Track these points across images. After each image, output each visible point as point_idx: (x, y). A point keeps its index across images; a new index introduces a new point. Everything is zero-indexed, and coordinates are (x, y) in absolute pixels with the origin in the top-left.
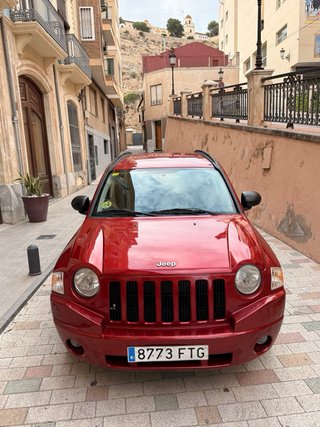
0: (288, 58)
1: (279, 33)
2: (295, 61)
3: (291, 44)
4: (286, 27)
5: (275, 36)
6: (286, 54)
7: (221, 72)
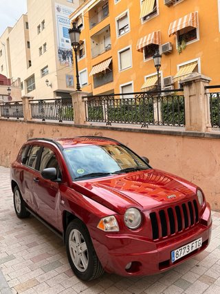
0: (51, 85)
1: (42, 70)
2: (56, 88)
3: (52, 77)
4: (47, 67)
5: (40, 72)
6: (49, 83)
7: (9, 90)
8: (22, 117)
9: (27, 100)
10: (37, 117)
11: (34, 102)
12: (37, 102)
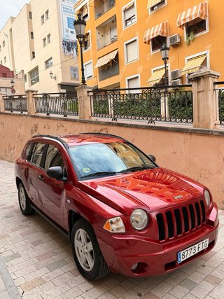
0: (55, 78)
1: (46, 62)
2: (60, 81)
3: (56, 69)
4: (51, 58)
5: (44, 64)
6: (53, 76)
7: (12, 82)
8: (26, 111)
9: (31, 94)
10: (42, 112)
11: (38, 96)
12: (42, 96)
